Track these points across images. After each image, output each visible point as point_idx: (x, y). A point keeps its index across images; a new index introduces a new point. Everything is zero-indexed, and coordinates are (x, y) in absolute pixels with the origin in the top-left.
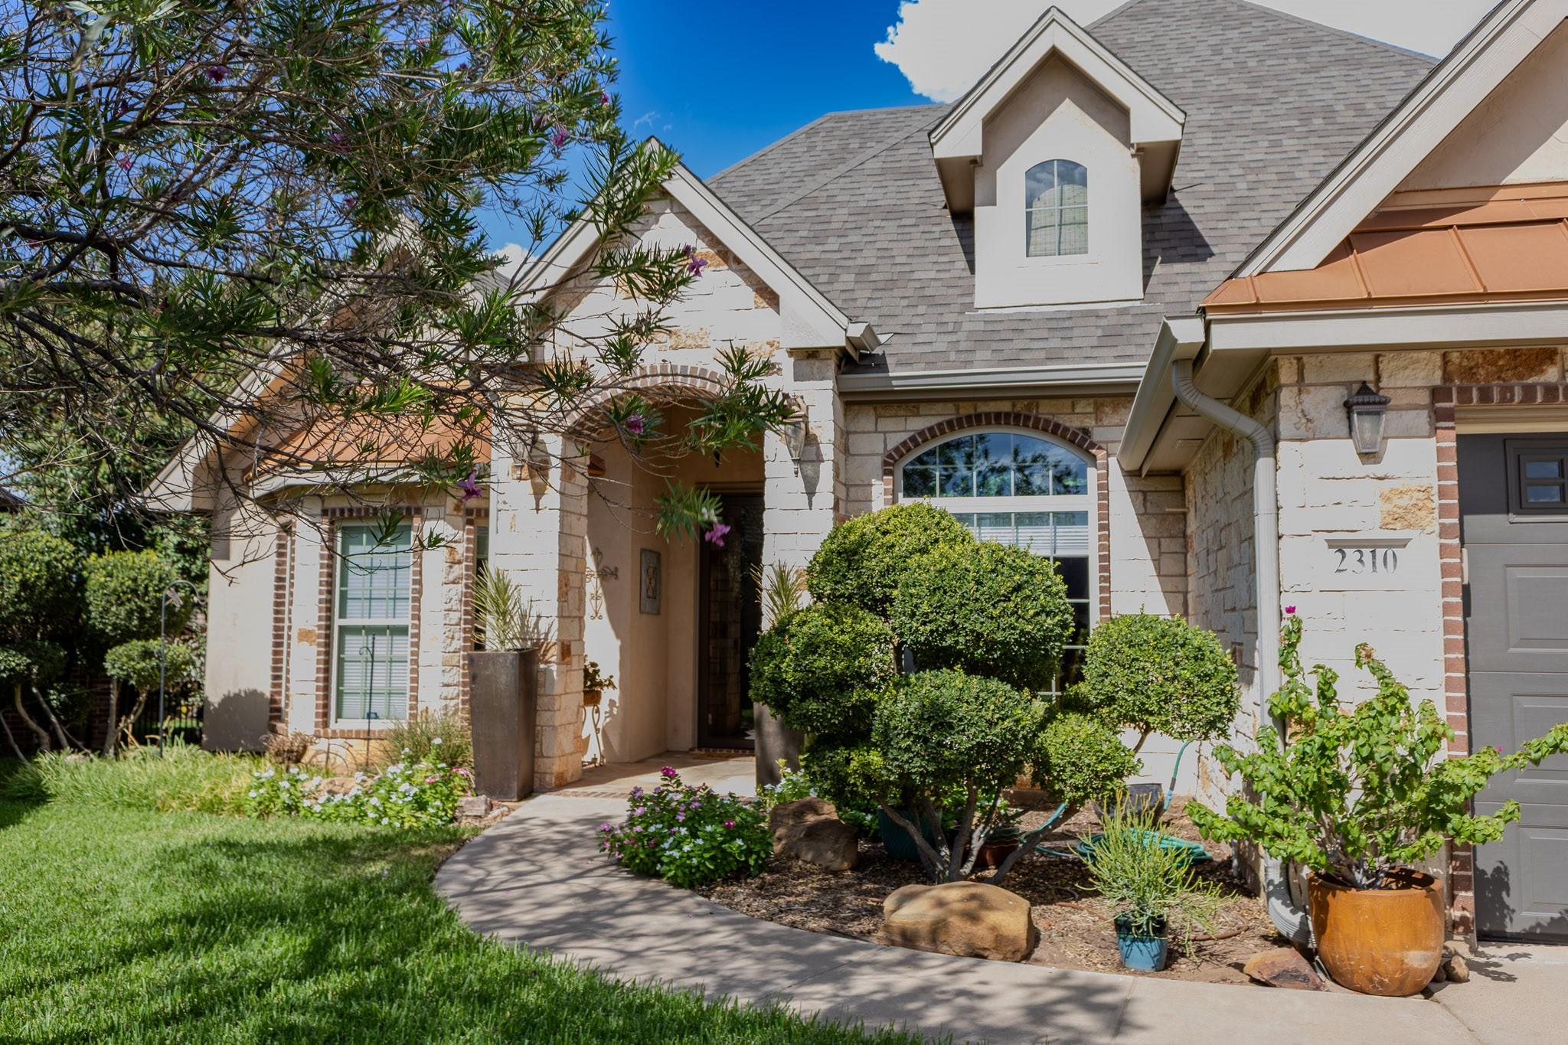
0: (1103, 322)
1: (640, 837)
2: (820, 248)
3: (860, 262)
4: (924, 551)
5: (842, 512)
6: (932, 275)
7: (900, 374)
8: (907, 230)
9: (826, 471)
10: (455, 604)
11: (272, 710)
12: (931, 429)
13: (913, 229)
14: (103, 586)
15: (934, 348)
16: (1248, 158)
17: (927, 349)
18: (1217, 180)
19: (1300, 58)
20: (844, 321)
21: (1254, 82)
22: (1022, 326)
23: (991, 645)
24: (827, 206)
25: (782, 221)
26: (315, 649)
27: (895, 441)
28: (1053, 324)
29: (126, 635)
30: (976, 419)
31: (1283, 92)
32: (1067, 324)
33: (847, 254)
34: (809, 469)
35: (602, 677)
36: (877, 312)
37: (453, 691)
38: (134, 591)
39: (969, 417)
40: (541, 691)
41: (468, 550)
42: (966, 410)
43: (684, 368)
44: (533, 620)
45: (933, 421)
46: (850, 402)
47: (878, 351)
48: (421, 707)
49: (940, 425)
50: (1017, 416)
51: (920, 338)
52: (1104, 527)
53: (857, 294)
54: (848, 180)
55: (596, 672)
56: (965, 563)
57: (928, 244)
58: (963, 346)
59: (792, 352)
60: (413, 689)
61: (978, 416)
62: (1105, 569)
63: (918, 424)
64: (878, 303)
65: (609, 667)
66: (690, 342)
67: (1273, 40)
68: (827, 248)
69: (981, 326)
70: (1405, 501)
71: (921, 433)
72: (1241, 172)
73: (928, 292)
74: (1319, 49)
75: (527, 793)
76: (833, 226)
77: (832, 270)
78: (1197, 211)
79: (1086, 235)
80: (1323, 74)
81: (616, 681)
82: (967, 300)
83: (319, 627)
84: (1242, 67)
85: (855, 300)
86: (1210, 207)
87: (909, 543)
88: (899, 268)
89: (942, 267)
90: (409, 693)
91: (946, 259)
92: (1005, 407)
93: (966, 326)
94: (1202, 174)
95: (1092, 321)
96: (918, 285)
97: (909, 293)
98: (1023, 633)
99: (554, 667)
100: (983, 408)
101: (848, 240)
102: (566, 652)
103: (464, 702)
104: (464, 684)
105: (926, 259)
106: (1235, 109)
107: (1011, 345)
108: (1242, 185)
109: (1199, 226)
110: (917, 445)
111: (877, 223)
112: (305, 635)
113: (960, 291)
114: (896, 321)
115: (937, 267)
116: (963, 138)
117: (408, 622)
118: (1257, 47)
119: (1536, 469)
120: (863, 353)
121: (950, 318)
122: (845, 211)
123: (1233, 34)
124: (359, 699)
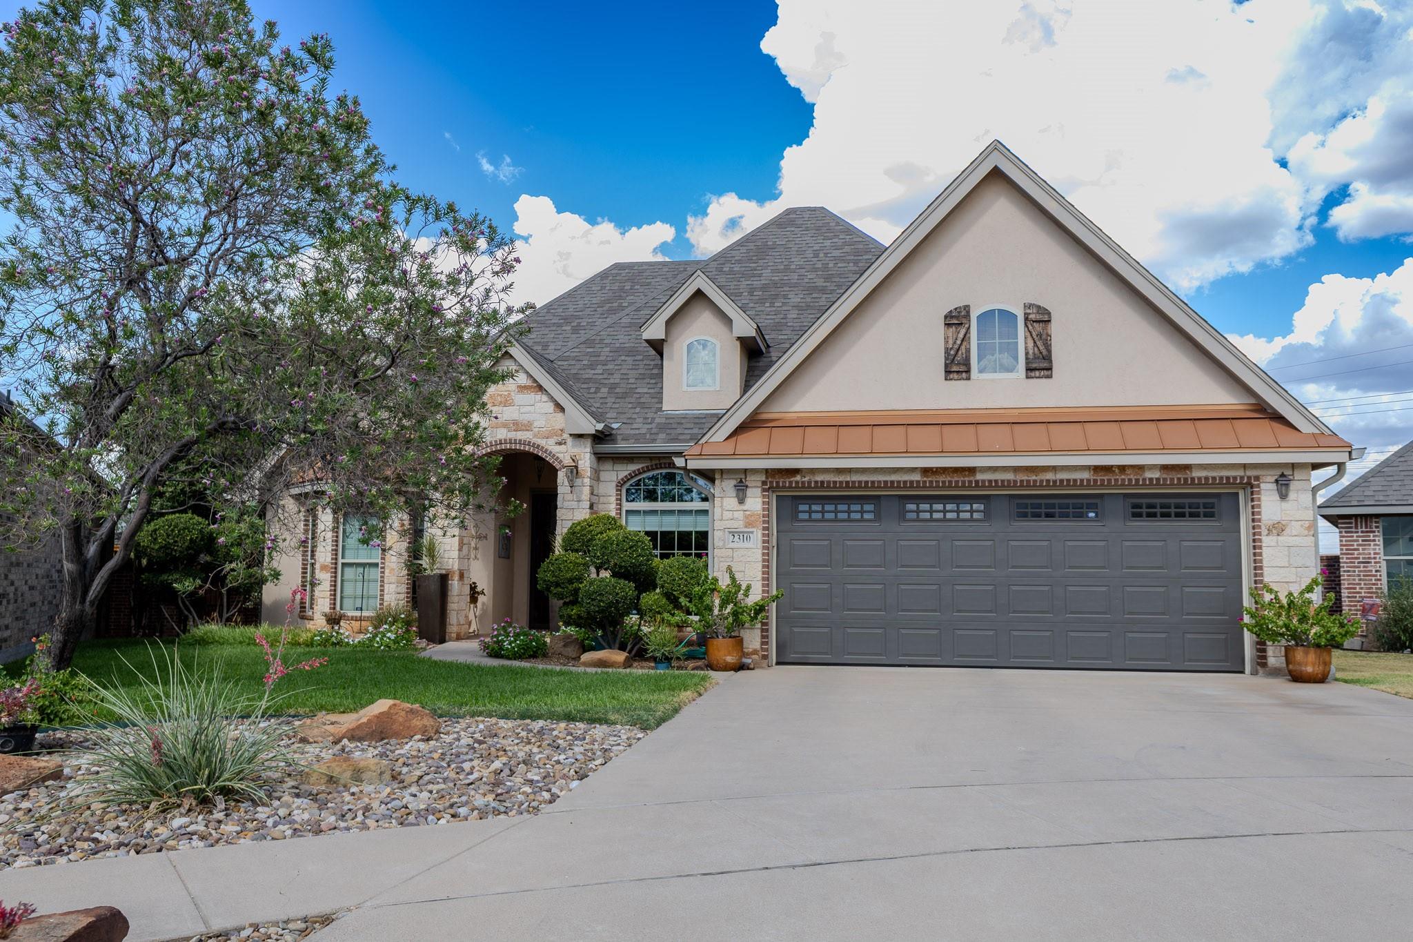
1: (495, 642)
2: (593, 372)
3: (612, 381)
6: (646, 390)
7: (622, 446)
8: (637, 363)
9: (586, 490)
11: (301, 608)
12: (639, 470)
13: (641, 363)
15: (641, 431)
17: (637, 432)
19: (856, 264)
20: (594, 422)
21: (828, 278)
22: (683, 421)
23: (621, 567)
24: (599, 346)
25: (575, 354)
26: (329, 574)
27: (622, 475)
28: (697, 421)
31: (840, 286)
32: (704, 421)
33: (605, 376)
34: (578, 490)
35: (479, 589)
36: (616, 410)
37: (401, 596)
39: (658, 464)
40: (449, 593)
41: (410, 524)
42: (655, 461)
43: (520, 440)
44: (446, 561)
45: (639, 467)
46: (600, 457)
47: (612, 434)
48: (385, 604)
49: (642, 468)
51: (635, 426)
53: (608, 400)
54: (612, 329)
55: (476, 587)
56: (615, 538)
58: (654, 431)
59: (571, 435)
60: (381, 595)
63: (632, 468)
64: (617, 406)
65: (484, 584)
66: (523, 428)
67: (847, 249)
68: (596, 372)
69: (663, 421)
70: (751, 518)
71: (634, 472)
73: (642, 400)
74: (867, 257)
76: (601, 358)
77: (597, 385)
79: (715, 376)
81: (485, 591)
82: (659, 406)
83: (332, 563)
84: (825, 267)
85: (606, 403)
87: (599, 530)
88: (630, 386)
89: (652, 386)
90: (379, 597)
91: (653, 381)
93: (657, 420)
94: (786, 337)
96: (638, 396)
97: (633, 400)
98: (631, 563)
99: (456, 583)
101: (607, 367)
102: (462, 576)
103: (407, 602)
104: (408, 593)
105: (645, 381)
106: (814, 295)
107: (675, 431)
110: (633, 477)
111: (623, 358)
112: (323, 568)
113: (656, 400)
114: (625, 416)
115: (649, 386)
116: (655, 330)
117: (379, 561)
118: (836, 253)
119: (802, 507)
120: (606, 436)
121: (650, 415)
122: (608, 349)
123: (828, 243)
124: (351, 601)
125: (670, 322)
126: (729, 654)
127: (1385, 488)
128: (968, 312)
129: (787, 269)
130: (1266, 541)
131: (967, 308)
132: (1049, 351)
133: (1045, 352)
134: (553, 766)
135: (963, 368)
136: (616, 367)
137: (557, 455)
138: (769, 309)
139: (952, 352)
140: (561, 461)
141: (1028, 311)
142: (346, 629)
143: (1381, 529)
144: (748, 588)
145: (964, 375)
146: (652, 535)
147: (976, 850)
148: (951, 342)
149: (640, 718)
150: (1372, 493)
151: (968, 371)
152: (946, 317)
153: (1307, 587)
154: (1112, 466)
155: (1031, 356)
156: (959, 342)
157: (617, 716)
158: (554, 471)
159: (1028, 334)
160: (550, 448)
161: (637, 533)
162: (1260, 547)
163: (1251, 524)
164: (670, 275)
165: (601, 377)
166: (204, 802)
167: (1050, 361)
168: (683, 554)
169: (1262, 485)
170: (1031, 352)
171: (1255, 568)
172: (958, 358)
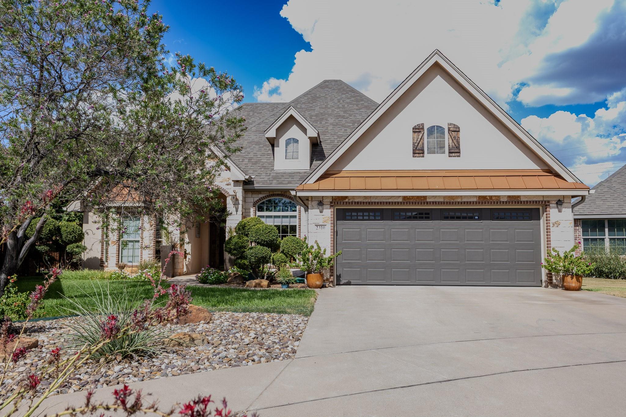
0: (301, 175)
1: (203, 276)
2: (240, 152)
3: (249, 156)
4: (255, 226)
5: (244, 215)
6: (266, 161)
7: (256, 186)
8: (261, 148)
9: (240, 207)
10: (151, 235)
11: (101, 261)
12: (264, 197)
13: (263, 148)
14: (66, 231)
15: (265, 179)
16: (339, 134)
17: (263, 180)
18: (331, 140)
19: (357, 105)
20: (244, 175)
21: (345, 112)
22: (284, 175)
23: (264, 241)
26: (116, 246)
27: (256, 199)
28: (290, 175)
29: (71, 242)
30: (273, 195)
31: (351, 115)
32: (293, 175)
34: (236, 206)
35: (187, 252)
36: (253, 170)
37: (151, 256)
38: (73, 232)
39: (272, 195)
42: (271, 193)
44: (174, 239)
45: (264, 195)
46: (246, 191)
47: (252, 180)
48: (143, 259)
49: (265, 196)
50: (282, 195)
51: (262, 177)
52: (300, 219)
53: (248, 165)
56: (261, 228)
57: (265, 152)
58: (271, 179)
59: (233, 181)
60: (141, 255)
61: (274, 194)
62: (300, 228)
63: (261, 196)
64: (253, 168)
65: (189, 250)
67: (353, 99)
69: (275, 175)
70: (326, 219)
71: (262, 198)
72: (336, 137)
73: (264, 165)
74: (362, 103)
75: (173, 276)
77: (243, 158)
78: (325, 148)
79: (298, 154)
80: (361, 111)
81: (190, 253)
82: (273, 168)
83: (117, 241)
84: (343, 106)
86: (328, 147)
87: (252, 224)
88: (258, 159)
89: (268, 159)
90: (140, 256)
91: (269, 157)
92: (280, 193)
93: (272, 174)
94: (328, 137)
95: (298, 174)
96: (262, 163)
97: (260, 165)
98: (270, 239)
99: (179, 249)
100: (275, 193)
102: (181, 246)
103: (153, 258)
104: (154, 254)
105: (264, 156)
106: (339, 119)
107: (281, 180)
108: (336, 141)
109: (325, 152)
110: (261, 200)
112: (113, 243)
113: (271, 165)
114: (257, 172)
115: (267, 159)
116: (272, 133)
117: (140, 239)
118: (348, 101)
119: (347, 214)
120: (249, 181)
121: (269, 172)
122: (247, 142)
123: (344, 96)
124: (127, 258)
125: (278, 130)
126: (318, 280)
127: (583, 207)
128: (423, 126)
129: (326, 107)
130: (552, 229)
131: (423, 124)
132: (459, 145)
133: (457, 145)
134: (278, 334)
135: (421, 152)
136: (251, 150)
137: (226, 190)
138: (319, 125)
139: (416, 144)
140: (228, 193)
141: (450, 127)
142: (127, 271)
143: (581, 225)
144: (325, 251)
145: (421, 155)
146: (278, 227)
147: (514, 371)
148: (415, 140)
149: (302, 311)
150: (578, 210)
151: (423, 153)
152: (413, 129)
153: (572, 249)
154: (486, 196)
155: (451, 147)
156: (419, 140)
157: (290, 310)
158: (225, 198)
159: (450, 137)
160: (223, 187)
161: (271, 226)
162: (550, 232)
163: (546, 222)
164: (270, 109)
165: (245, 154)
166: (127, 357)
167: (460, 149)
168: (292, 235)
169: (551, 205)
170: (451, 145)
171: (547, 241)
172: (419, 147)
